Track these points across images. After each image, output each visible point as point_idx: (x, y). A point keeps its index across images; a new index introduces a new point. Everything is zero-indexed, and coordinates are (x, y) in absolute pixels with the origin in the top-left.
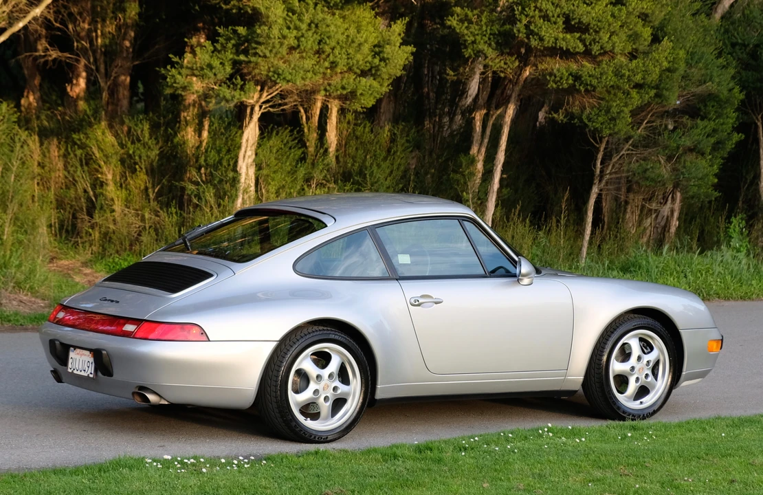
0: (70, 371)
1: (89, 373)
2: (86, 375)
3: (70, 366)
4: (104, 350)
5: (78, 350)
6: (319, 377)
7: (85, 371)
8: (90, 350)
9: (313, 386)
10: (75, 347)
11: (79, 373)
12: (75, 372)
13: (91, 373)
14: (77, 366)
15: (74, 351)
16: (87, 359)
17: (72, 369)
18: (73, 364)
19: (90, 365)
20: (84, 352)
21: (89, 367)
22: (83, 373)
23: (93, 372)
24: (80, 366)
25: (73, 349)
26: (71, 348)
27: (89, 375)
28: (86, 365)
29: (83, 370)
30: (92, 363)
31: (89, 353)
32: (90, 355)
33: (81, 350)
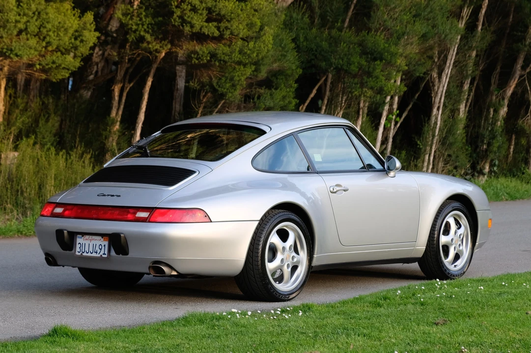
0: (77, 253)
1: (101, 253)
2: (99, 255)
3: (78, 249)
4: (122, 234)
5: (87, 237)
6: (284, 248)
7: (97, 252)
8: (102, 235)
9: (279, 256)
10: (83, 234)
11: (89, 254)
12: (85, 254)
13: (104, 254)
14: (87, 250)
15: (83, 238)
16: (98, 243)
17: (81, 252)
18: (81, 248)
19: (103, 247)
20: (94, 237)
21: (101, 249)
22: (94, 255)
23: (106, 253)
24: (91, 250)
25: (81, 236)
26: (78, 236)
27: (101, 255)
28: (97, 248)
29: (95, 252)
30: (105, 246)
31: (100, 238)
32: (102, 240)
33: (91, 236)
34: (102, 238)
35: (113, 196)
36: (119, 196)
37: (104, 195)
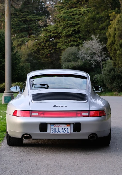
2: (65, 133)
4: (80, 123)
5: (57, 125)
7: (63, 132)
11: (59, 133)
12: (56, 133)
13: (68, 132)
14: (57, 131)
15: (54, 126)
16: (64, 128)
17: (54, 132)
18: (54, 130)
19: (67, 129)
20: (61, 125)
21: (66, 130)
22: (62, 133)
23: (69, 131)
24: (60, 131)
25: (53, 125)
26: (51, 125)
27: (66, 133)
28: (63, 130)
29: (62, 132)
30: (68, 129)
31: (65, 125)
32: (66, 126)
33: (59, 125)
34: (66, 125)
35: (62, 106)
36: (66, 106)
37: (57, 106)
